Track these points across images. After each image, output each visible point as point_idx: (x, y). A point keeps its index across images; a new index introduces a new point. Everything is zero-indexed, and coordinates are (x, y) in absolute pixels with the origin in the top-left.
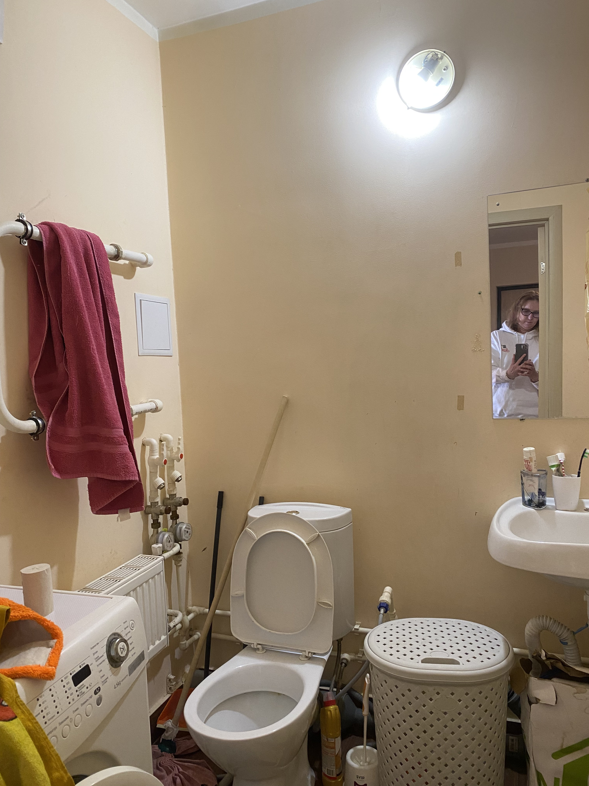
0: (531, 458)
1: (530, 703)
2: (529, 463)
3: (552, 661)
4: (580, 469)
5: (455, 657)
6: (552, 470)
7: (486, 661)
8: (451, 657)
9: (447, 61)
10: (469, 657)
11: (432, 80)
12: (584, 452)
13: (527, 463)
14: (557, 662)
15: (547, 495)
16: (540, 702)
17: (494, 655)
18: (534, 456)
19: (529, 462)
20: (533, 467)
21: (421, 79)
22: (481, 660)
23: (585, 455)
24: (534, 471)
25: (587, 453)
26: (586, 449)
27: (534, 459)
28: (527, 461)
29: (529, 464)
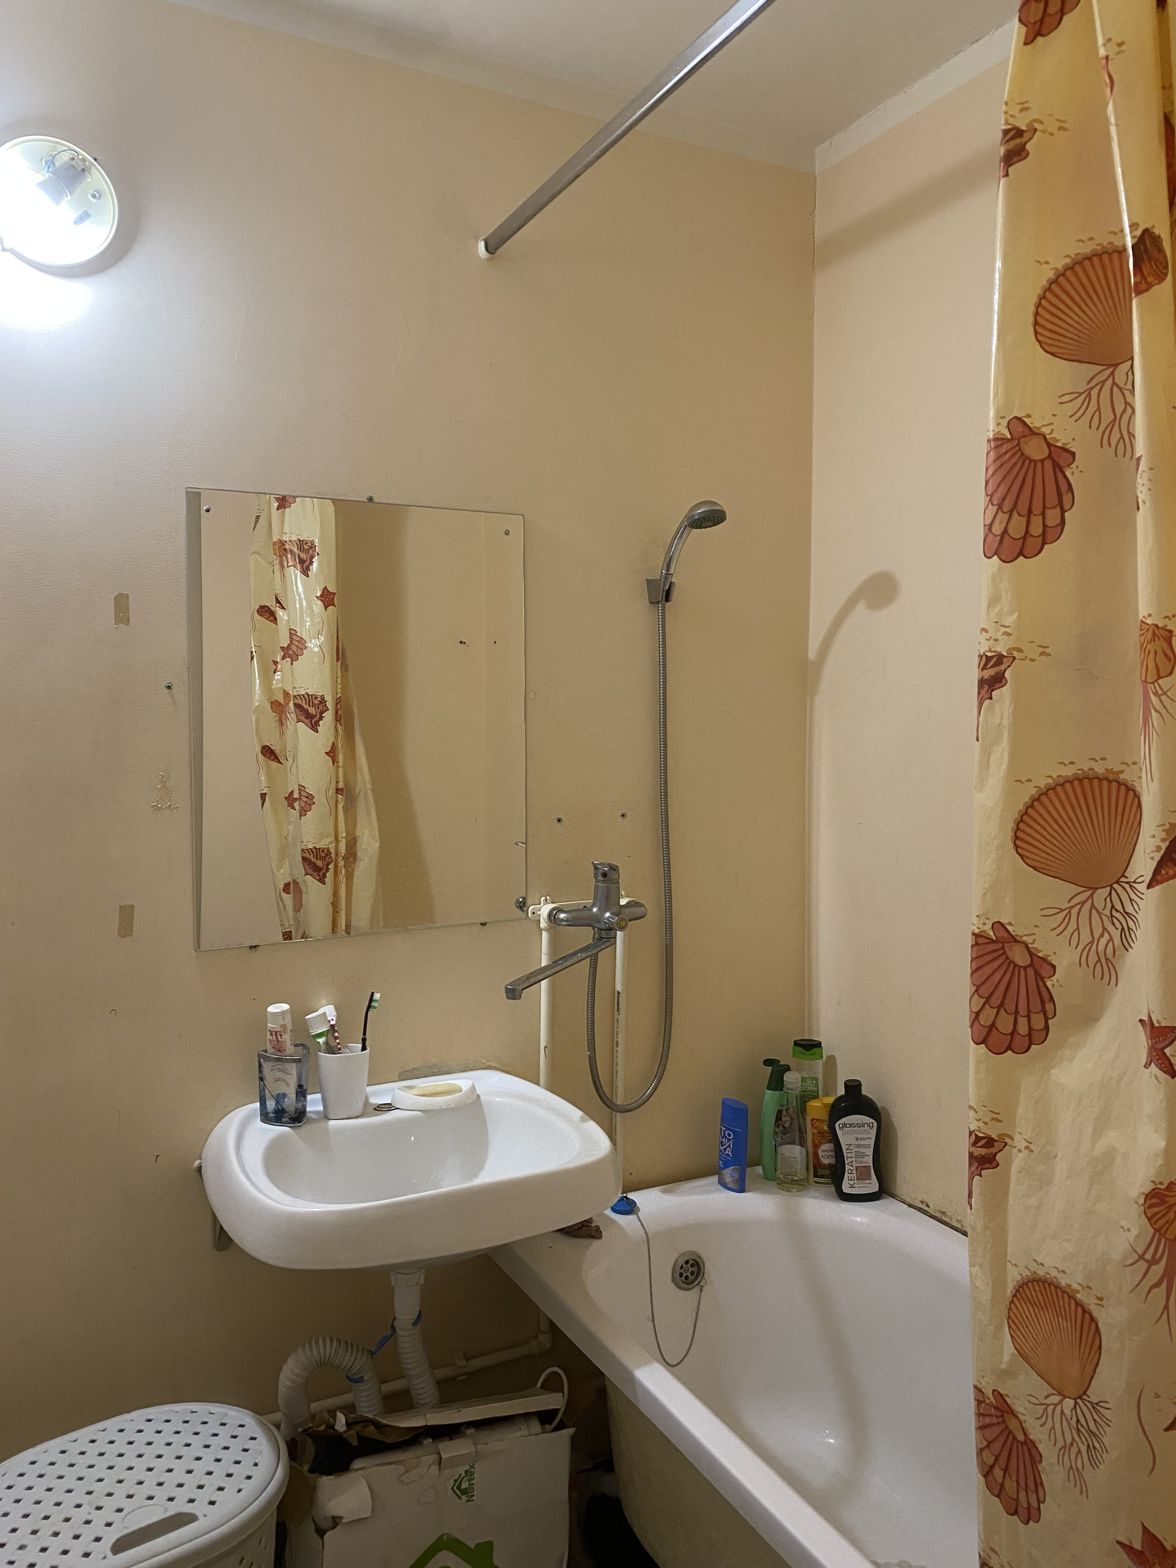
0: (284, 1026)
1: (321, 1532)
2: (279, 1037)
3: (358, 1428)
4: (365, 1033)
5: (181, 1506)
6: (319, 1042)
7: (247, 1486)
8: (173, 1509)
9: (98, 178)
10: (209, 1493)
11: (66, 209)
12: (371, 1000)
13: (277, 1037)
14: (365, 1427)
15: (308, 1092)
16: (343, 1521)
17: (256, 1465)
18: (288, 1021)
19: (281, 1035)
20: (288, 1042)
21: (44, 199)
22: (236, 1489)
23: (373, 1004)
24: (289, 1049)
25: (376, 1001)
26: (373, 993)
27: (290, 1027)
28: (276, 1032)
29: (280, 1039)
